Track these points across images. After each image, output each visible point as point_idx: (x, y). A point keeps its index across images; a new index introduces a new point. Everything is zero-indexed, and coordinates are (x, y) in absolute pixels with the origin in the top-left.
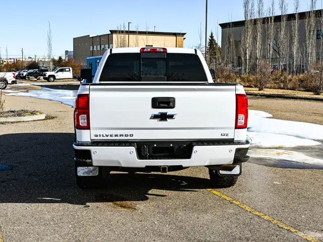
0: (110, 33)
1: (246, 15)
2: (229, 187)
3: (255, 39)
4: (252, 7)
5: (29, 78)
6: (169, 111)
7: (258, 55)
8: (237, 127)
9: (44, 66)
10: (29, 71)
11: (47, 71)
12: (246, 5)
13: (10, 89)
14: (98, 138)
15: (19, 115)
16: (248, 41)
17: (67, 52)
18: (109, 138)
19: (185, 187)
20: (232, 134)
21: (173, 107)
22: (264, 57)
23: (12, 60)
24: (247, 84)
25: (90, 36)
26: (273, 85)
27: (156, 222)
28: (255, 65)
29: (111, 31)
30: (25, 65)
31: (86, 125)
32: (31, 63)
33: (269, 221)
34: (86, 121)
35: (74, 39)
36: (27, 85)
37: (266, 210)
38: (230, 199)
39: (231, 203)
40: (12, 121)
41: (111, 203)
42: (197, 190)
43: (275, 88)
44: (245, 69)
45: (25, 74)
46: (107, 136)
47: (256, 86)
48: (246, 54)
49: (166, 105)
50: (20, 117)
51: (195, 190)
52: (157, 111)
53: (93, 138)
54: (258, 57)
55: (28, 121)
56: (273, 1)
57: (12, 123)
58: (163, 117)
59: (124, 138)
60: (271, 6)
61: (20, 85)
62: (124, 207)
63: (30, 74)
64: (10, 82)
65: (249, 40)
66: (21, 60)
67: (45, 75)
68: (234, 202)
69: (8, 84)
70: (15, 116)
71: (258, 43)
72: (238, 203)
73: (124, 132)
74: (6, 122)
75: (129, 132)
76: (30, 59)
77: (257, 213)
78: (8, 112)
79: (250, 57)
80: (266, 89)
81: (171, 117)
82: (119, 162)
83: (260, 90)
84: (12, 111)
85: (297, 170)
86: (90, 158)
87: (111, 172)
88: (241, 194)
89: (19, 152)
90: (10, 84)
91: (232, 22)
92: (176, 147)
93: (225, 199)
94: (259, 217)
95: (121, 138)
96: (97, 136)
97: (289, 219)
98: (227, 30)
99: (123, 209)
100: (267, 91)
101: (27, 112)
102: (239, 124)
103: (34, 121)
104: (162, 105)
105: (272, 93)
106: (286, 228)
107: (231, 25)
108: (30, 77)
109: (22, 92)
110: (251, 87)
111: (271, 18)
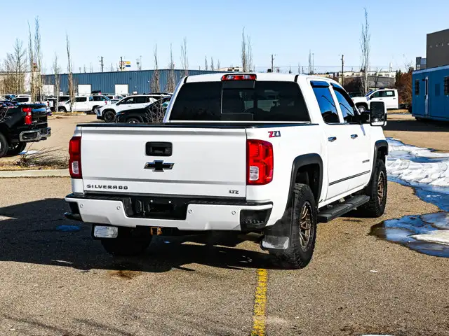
6: (165, 160)
8: (248, 183)
14: (91, 189)
17: (419, 59)
18: (102, 190)
20: (243, 191)
21: (169, 154)
31: (78, 173)
34: (78, 168)
38: (264, 280)
39: (254, 284)
46: (100, 187)
49: (161, 152)
52: (152, 159)
53: (86, 189)
58: (158, 167)
59: (118, 190)
73: (118, 183)
75: (123, 184)
82: (107, 219)
92: (176, 205)
93: (257, 280)
95: (115, 190)
96: (90, 187)
102: (251, 179)
104: (157, 152)
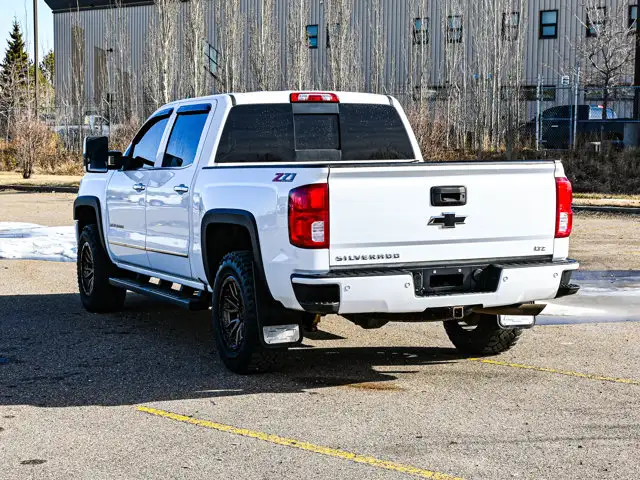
6: (457, 211)
8: (558, 235)
14: (343, 263)
18: (361, 262)
20: (549, 246)
21: (464, 203)
31: (322, 240)
34: (323, 232)
46: (357, 259)
53: (334, 263)
58: (449, 221)
59: (386, 261)
81: (461, 220)
82: (384, 304)
86: (337, 299)
92: (467, 274)
95: (380, 261)
96: (341, 259)
102: (560, 230)
104: (448, 200)
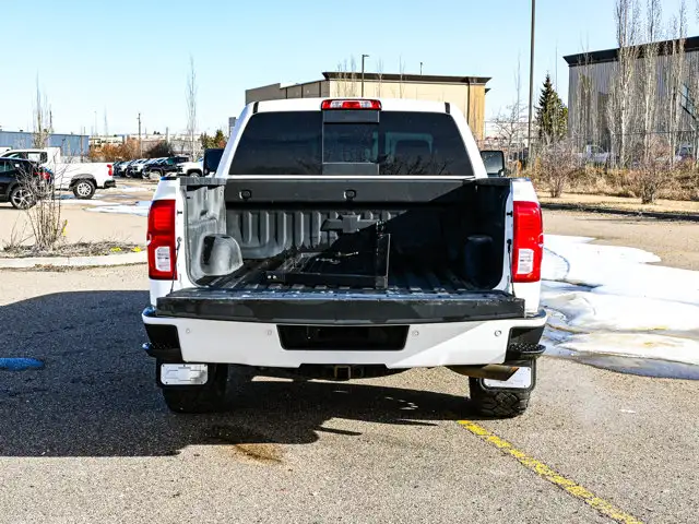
0: (324, 78)
1: (621, 35)
2: (511, 416)
3: (641, 89)
4: (635, 17)
5: (148, 176)
7: (648, 124)
8: (514, 278)
9: (185, 150)
10: (149, 162)
11: (186, 160)
12: (621, 12)
13: (101, 198)
15: (96, 252)
16: (626, 93)
17: (232, 120)
19: (411, 414)
22: (662, 129)
23: (120, 139)
24: (620, 189)
25: (282, 86)
26: (677, 193)
27: (315, 494)
28: (640, 145)
29: (325, 74)
30: (145, 148)
31: (168, 269)
32: (156, 144)
33: (582, 499)
34: (169, 260)
35: (247, 92)
36: (140, 189)
37: (582, 472)
38: (505, 444)
39: (505, 454)
40: (79, 265)
41: (230, 447)
42: (434, 422)
43: (683, 199)
44: (618, 158)
45: (140, 167)
47: (638, 195)
48: (621, 122)
50: (98, 257)
51: (430, 422)
54: (648, 130)
55: (114, 266)
56: (683, 3)
57: (79, 268)
60: (678, 14)
61: (128, 190)
62: (257, 457)
63: (150, 168)
64: (100, 183)
65: (628, 92)
66: (137, 137)
67: (180, 170)
68: (512, 452)
69: (97, 187)
70: (87, 254)
71: (647, 98)
72: (522, 455)
74: (66, 267)
76: (157, 137)
77: (560, 480)
78: (75, 246)
79: (630, 129)
80: (659, 202)
83: (645, 202)
84: (84, 245)
85: (683, 381)
86: (177, 344)
87: (256, 379)
88: (535, 435)
89: (72, 331)
90: (101, 188)
91: (590, 54)
93: (494, 446)
94: (561, 487)
97: (632, 496)
98: (578, 68)
99: (252, 461)
100: (660, 206)
101: (114, 246)
103: (127, 265)
105: (670, 210)
106: (616, 516)
107: (587, 58)
108: (152, 174)
109: (123, 204)
110: (627, 196)
111: (678, 41)
